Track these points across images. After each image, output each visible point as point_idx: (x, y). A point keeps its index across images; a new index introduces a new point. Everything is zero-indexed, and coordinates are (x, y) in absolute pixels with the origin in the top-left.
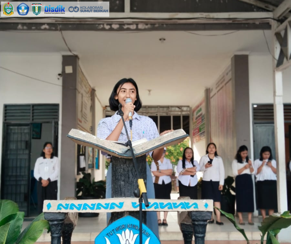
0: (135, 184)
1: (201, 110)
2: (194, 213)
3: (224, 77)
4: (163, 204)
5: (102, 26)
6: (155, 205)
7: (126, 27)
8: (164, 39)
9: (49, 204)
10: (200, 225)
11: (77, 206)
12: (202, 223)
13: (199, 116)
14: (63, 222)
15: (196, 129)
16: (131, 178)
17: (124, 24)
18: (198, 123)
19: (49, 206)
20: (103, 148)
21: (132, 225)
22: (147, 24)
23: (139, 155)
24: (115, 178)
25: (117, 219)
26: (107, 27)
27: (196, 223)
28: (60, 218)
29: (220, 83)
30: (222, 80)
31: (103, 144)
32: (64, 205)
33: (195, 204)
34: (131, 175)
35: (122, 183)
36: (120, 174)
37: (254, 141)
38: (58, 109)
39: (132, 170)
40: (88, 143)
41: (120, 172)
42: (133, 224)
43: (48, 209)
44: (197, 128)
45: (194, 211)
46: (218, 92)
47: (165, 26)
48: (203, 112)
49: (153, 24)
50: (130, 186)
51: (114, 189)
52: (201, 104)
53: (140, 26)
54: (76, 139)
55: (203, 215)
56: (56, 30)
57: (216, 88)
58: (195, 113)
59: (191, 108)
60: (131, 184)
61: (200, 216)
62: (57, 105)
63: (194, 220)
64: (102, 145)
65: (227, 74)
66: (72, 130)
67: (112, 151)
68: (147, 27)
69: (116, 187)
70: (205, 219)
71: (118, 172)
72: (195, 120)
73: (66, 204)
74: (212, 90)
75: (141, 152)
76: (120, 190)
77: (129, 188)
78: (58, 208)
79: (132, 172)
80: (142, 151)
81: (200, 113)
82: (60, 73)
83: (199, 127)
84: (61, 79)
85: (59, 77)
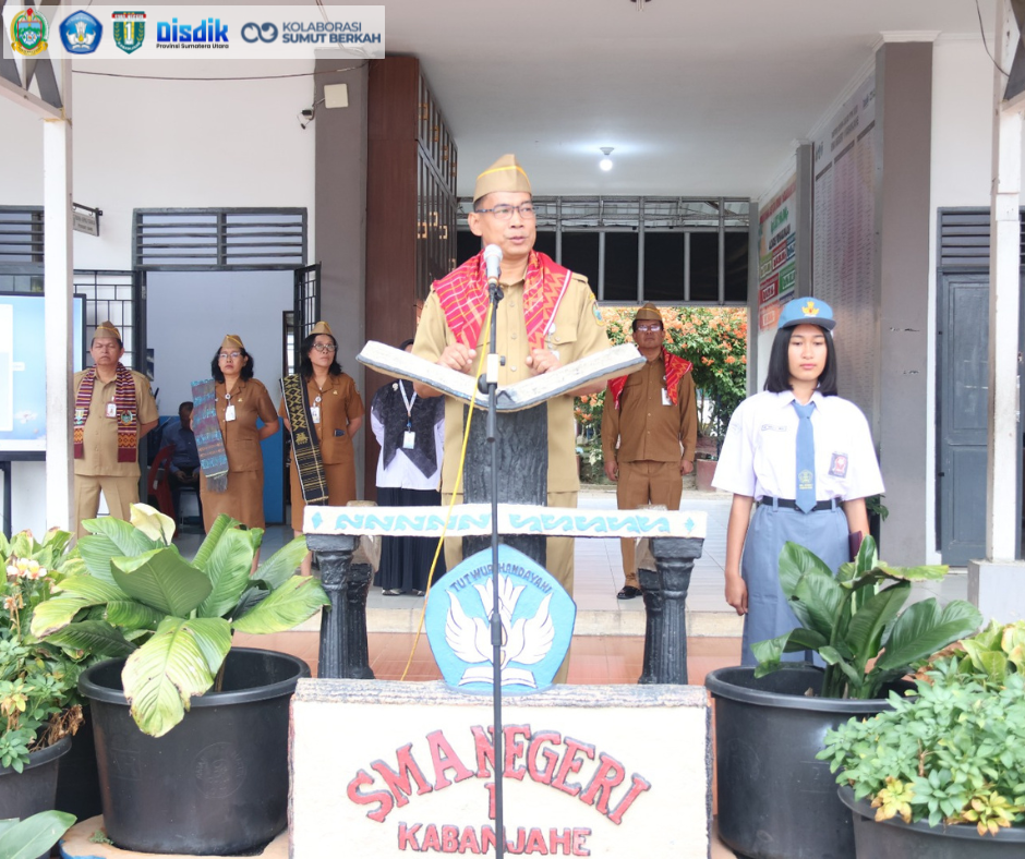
0: (518, 471)
1: (785, 214)
2: (660, 542)
3: (856, 109)
6: (566, 522)
8: (647, 1)
9: (318, 514)
10: (673, 569)
11: (383, 521)
12: (678, 565)
13: (780, 237)
14: (348, 557)
15: (768, 280)
16: (508, 460)
18: (776, 262)
19: (317, 520)
21: (509, 565)
23: (526, 406)
24: (472, 457)
25: (476, 552)
27: (665, 565)
28: (345, 547)
29: (843, 129)
30: (851, 121)
32: (353, 519)
33: (662, 520)
34: (508, 451)
35: (488, 469)
36: (482, 448)
37: (939, 333)
39: (511, 440)
41: (484, 443)
42: (512, 564)
43: (316, 527)
44: (773, 277)
45: (659, 538)
46: (837, 159)
48: (792, 222)
50: (507, 477)
51: (469, 482)
52: (785, 196)
55: (680, 547)
57: (833, 146)
58: (768, 223)
59: (754, 207)
60: (509, 473)
61: (673, 549)
62: (302, 212)
63: (660, 559)
65: (866, 102)
66: (370, 343)
69: (474, 479)
70: (685, 555)
71: (480, 443)
72: (766, 250)
73: (357, 517)
74: (821, 149)
75: (530, 399)
76: (481, 485)
77: (505, 481)
78: (339, 526)
79: (511, 445)
80: (533, 397)
81: (783, 226)
82: (309, 106)
83: (777, 275)
84: (312, 125)
85: (304, 120)
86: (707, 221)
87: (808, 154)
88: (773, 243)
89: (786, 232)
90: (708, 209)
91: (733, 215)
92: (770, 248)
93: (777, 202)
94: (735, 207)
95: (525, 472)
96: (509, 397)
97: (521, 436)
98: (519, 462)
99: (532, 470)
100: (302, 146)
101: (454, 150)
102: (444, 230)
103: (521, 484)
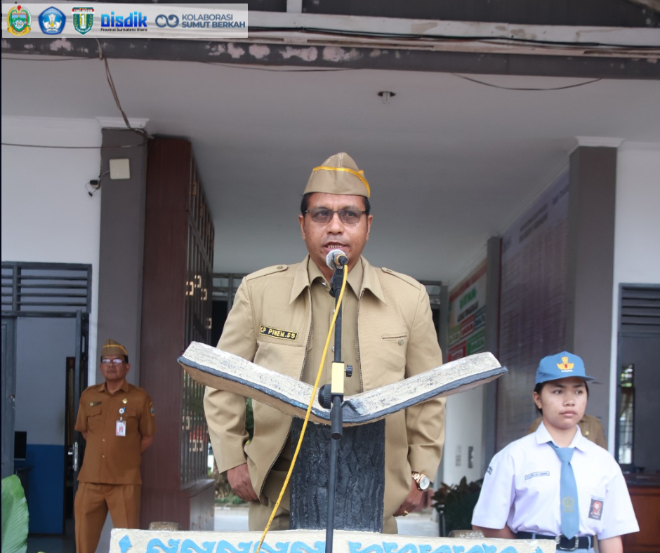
0: (355, 494)
1: (473, 294)
3: (545, 207)
4: (429, 548)
5: (221, 49)
7: (287, 54)
8: (392, 94)
9: (127, 538)
13: (468, 312)
15: (457, 346)
16: (345, 481)
17: (284, 47)
18: (464, 332)
19: (126, 545)
20: (276, 396)
22: (347, 50)
23: (373, 419)
24: (303, 477)
26: (237, 53)
29: (532, 224)
30: (540, 216)
31: (276, 387)
32: (166, 544)
33: (510, 550)
34: (346, 471)
35: (323, 491)
36: (315, 467)
38: (86, 279)
39: (349, 457)
40: (236, 381)
41: (316, 462)
44: (461, 344)
47: (398, 55)
48: (481, 299)
49: (365, 51)
50: (344, 499)
51: (298, 505)
52: (474, 278)
53: (330, 54)
54: (203, 369)
56: (92, 55)
57: (521, 239)
58: (457, 302)
59: (444, 289)
60: (345, 495)
62: (87, 268)
64: (274, 389)
65: (555, 201)
66: (194, 344)
67: (301, 405)
68: (347, 57)
69: (304, 502)
71: (312, 462)
72: (456, 323)
73: (171, 542)
74: (509, 241)
75: (378, 410)
76: (314, 509)
77: (341, 505)
78: (151, 550)
79: (348, 464)
80: (381, 408)
81: (472, 303)
82: (96, 177)
83: (465, 342)
84: (98, 194)
85: (91, 189)
87: (497, 246)
88: (461, 317)
89: (474, 307)
92: (459, 321)
93: (466, 285)
95: (363, 495)
96: (353, 408)
97: (360, 455)
98: (357, 484)
99: (371, 492)
100: (89, 211)
101: (212, 230)
102: (204, 293)
103: (358, 507)
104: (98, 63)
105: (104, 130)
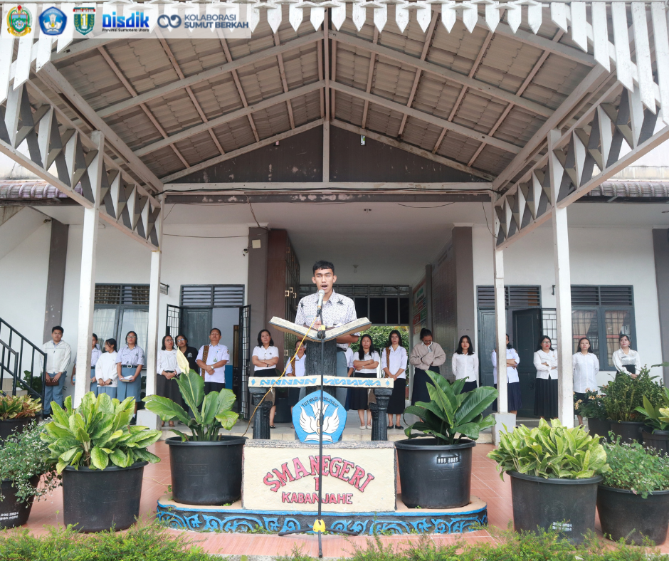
0: (326, 364)
1: (422, 291)
3: (446, 252)
4: (349, 381)
5: (296, 197)
6: (343, 382)
7: (324, 198)
8: (370, 210)
9: (254, 380)
10: (382, 400)
12: (384, 398)
13: (420, 299)
15: (416, 316)
17: (322, 195)
18: (419, 309)
19: (253, 382)
22: (348, 195)
25: (311, 392)
26: (303, 198)
27: (379, 398)
28: (263, 391)
30: (444, 256)
32: (266, 382)
33: (377, 382)
37: (479, 331)
38: (243, 291)
43: (253, 384)
45: (376, 388)
47: (369, 196)
48: (424, 293)
49: (356, 195)
52: (422, 283)
53: (341, 197)
54: (277, 325)
55: (384, 391)
56: (245, 202)
57: (439, 265)
58: (416, 295)
59: (411, 288)
60: (323, 364)
61: (382, 392)
62: (243, 286)
63: (377, 396)
65: (449, 249)
66: (274, 318)
68: (348, 198)
70: (386, 394)
73: (268, 380)
74: (434, 266)
78: (261, 384)
81: (422, 295)
82: (246, 247)
83: (419, 313)
84: (247, 255)
85: (244, 253)
86: (393, 294)
87: (430, 269)
88: (418, 302)
89: (422, 297)
90: (393, 289)
91: (403, 292)
93: (419, 286)
94: (404, 289)
95: (329, 364)
97: (327, 351)
98: (326, 360)
99: (331, 363)
100: (243, 262)
101: (299, 266)
102: (295, 295)
103: (327, 368)
104: (247, 205)
105: (250, 228)
